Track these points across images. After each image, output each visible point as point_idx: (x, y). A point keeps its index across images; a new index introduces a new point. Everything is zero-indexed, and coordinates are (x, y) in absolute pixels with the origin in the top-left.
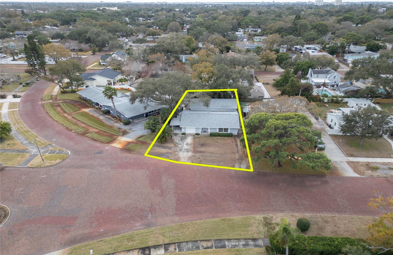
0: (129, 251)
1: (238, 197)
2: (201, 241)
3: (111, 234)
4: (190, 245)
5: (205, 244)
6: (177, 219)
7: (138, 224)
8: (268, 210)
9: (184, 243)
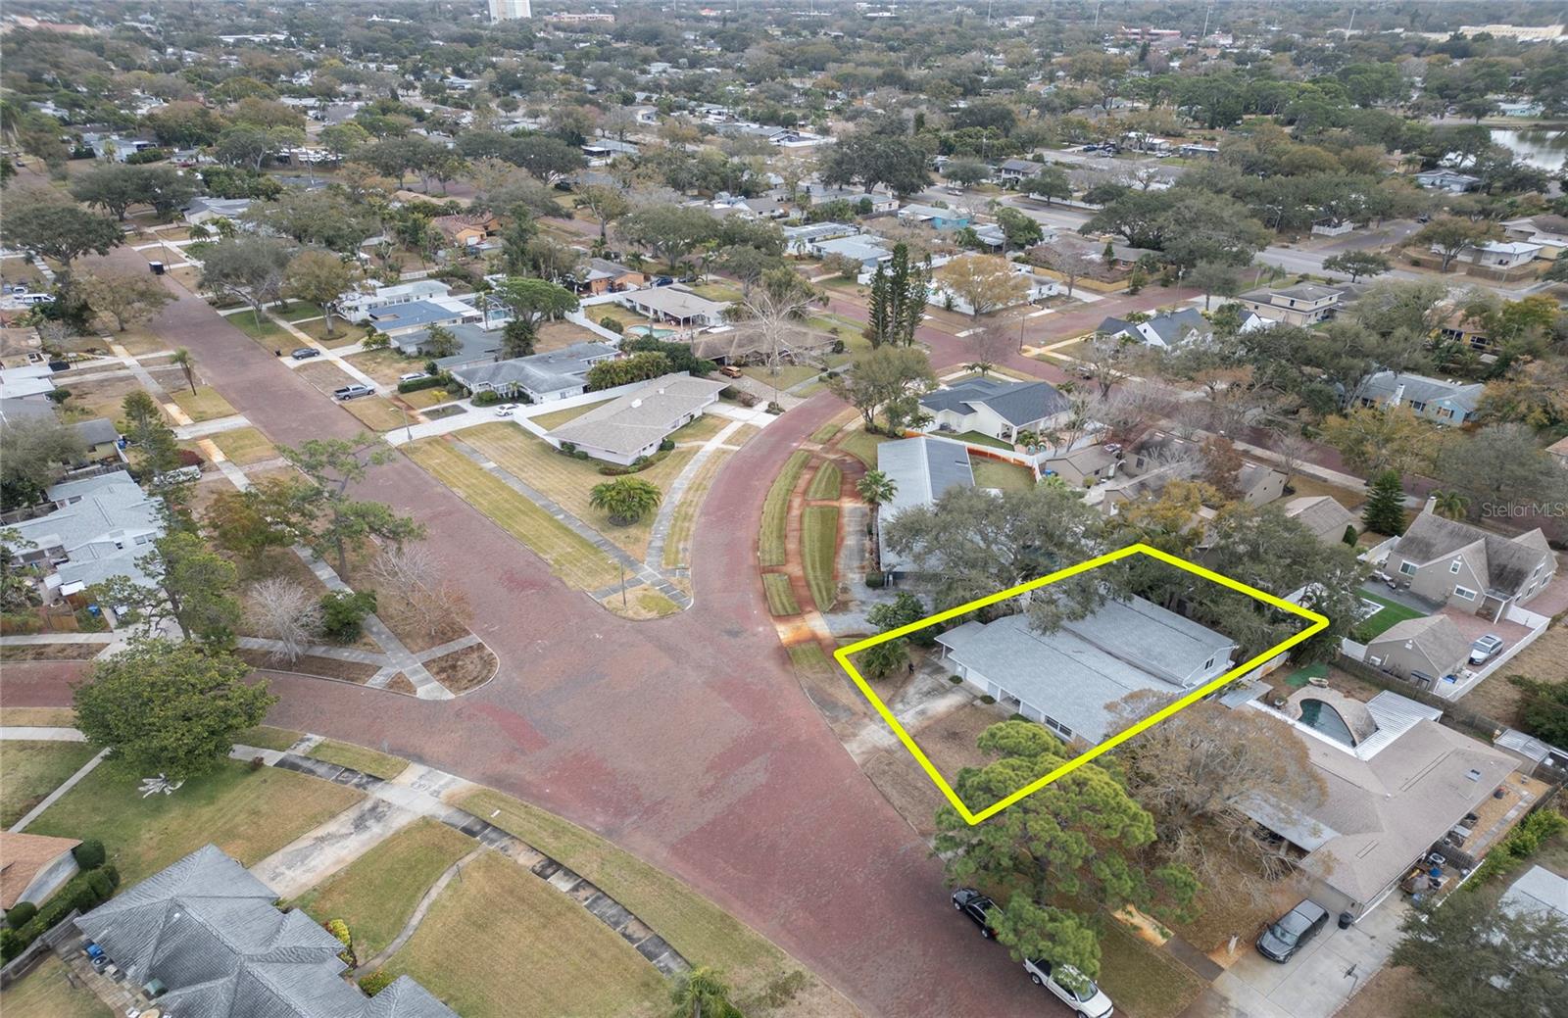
0: (534, 849)
1: (824, 900)
2: (636, 918)
3: (549, 806)
4: (614, 911)
5: (633, 928)
6: (663, 854)
7: (600, 819)
8: (836, 972)
9: (610, 901)
